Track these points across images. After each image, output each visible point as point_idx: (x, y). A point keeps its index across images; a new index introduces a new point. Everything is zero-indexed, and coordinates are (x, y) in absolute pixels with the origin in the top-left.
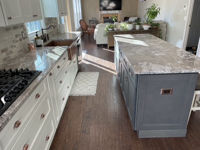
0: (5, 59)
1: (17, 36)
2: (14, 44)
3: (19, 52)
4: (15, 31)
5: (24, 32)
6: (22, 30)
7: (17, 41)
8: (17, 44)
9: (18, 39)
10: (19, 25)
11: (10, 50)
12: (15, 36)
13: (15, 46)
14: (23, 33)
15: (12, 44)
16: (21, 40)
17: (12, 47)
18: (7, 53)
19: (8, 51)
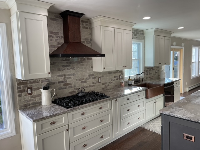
0: (103, 89)
1: (115, 77)
2: (112, 81)
3: (114, 86)
4: (115, 74)
5: (122, 75)
6: (120, 74)
7: (115, 80)
8: (114, 82)
9: (116, 79)
10: (118, 71)
11: (108, 84)
12: (113, 77)
13: (112, 83)
14: (120, 76)
15: (111, 81)
16: (117, 79)
17: (110, 82)
18: (105, 86)
19: (107, 84)
